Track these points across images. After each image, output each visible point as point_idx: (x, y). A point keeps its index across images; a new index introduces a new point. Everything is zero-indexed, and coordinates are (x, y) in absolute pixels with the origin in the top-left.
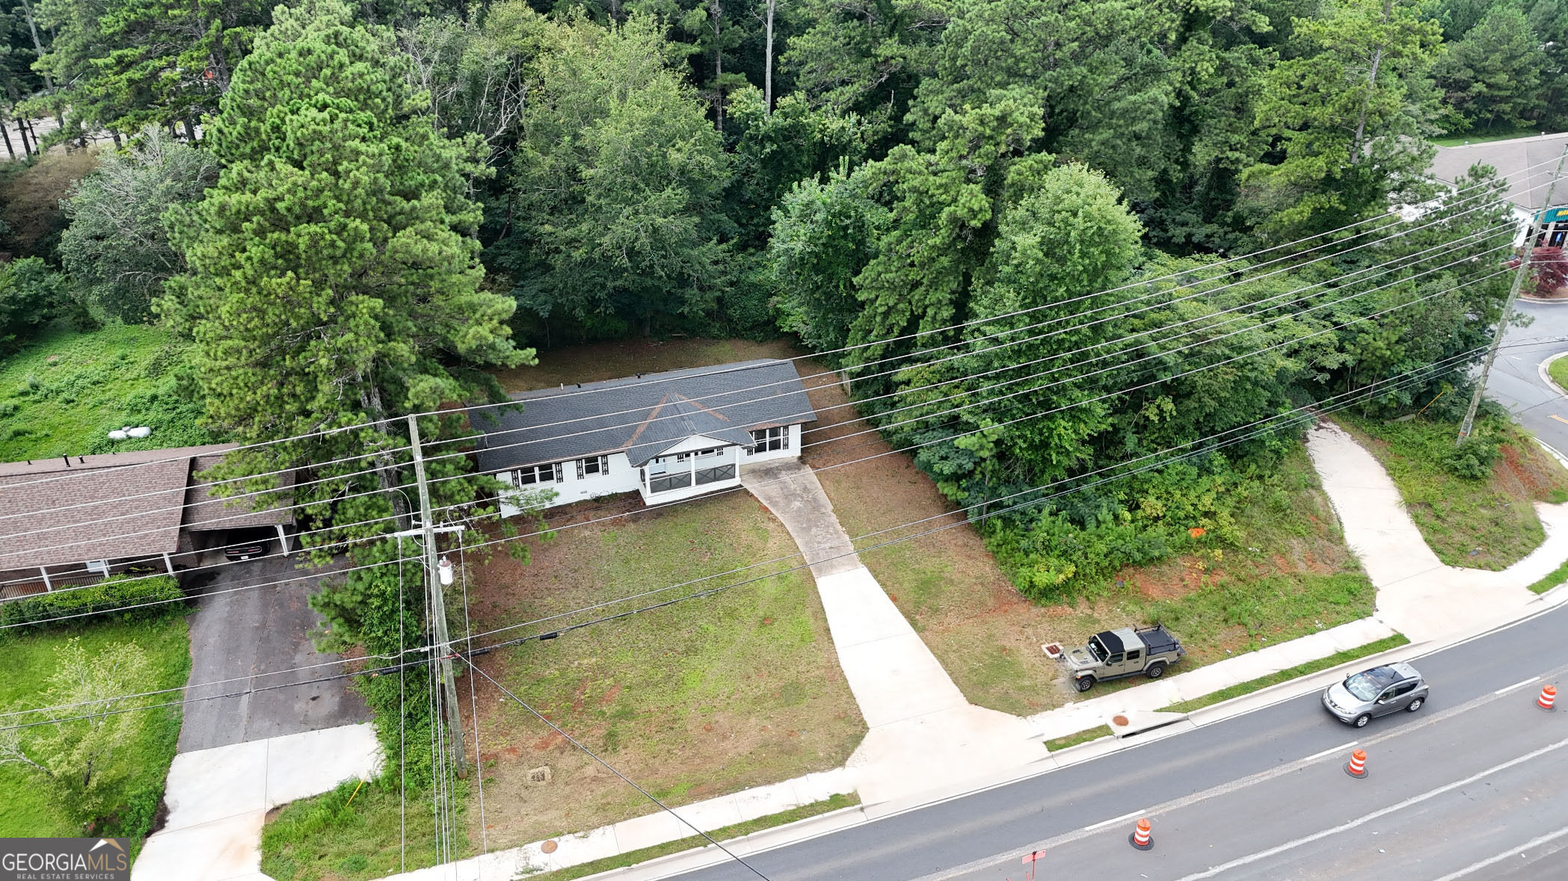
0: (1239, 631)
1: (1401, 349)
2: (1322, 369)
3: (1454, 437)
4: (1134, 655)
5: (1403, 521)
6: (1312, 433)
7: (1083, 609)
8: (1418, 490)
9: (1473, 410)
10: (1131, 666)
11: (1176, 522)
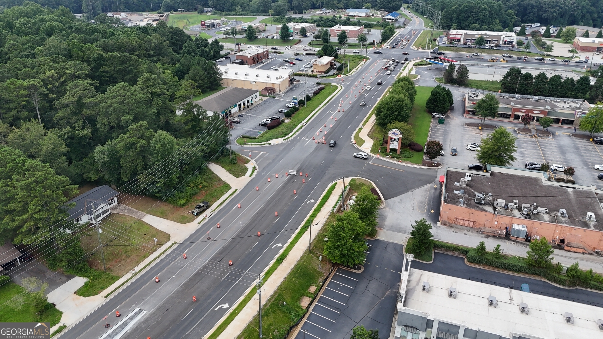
0: (215, 198)
1: (216, 146)
2: (206, 153)
3: (229, 158)
4: (203, 206)
5: (228, 173)
6: (208, 165)
7: (190, 205)
8: (228, 168)
9: (230, 153)
10: (203, 208)
11: (197, 186)
